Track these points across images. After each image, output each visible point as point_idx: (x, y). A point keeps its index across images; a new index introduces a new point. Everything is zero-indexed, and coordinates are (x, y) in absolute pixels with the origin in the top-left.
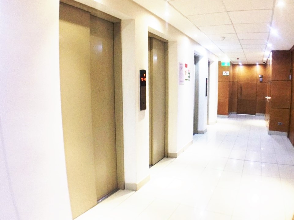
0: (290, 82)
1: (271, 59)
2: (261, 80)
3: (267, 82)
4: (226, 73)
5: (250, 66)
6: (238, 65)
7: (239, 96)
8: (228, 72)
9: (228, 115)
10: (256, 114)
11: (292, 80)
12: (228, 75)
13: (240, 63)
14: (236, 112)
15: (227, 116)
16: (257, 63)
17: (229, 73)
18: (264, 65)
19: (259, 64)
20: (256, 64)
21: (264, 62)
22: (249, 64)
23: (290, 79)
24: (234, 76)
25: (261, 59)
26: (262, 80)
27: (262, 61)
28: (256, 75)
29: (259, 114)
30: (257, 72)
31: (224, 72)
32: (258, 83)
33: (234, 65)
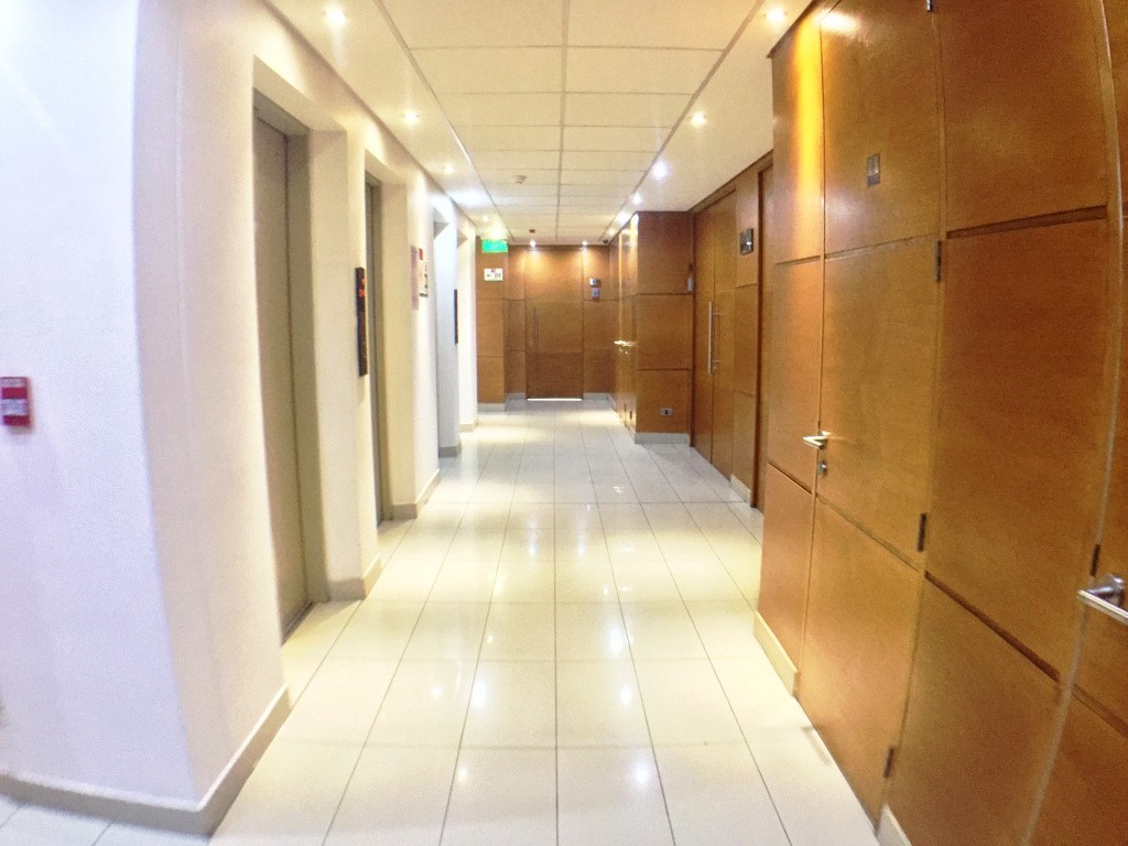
0: (690, 298)
1: (633, 233)
2: (595, 293)
3: (617, 300)
4: (493, 275)
5: (560, 250)
6: (527, 247)
7: (531, 343)
8: (499, 271)
9: (503, 402)
10: (586, 395)
11: (694, 293)
12: (501, 279)
13: (533, 244)
14: (522, 395)
15: (502, 406)
16: (585, 243)
17: (503, 272)
18: (606, 248)
19: (591, 247)
20: (581, 246)
21: (606, 242)
22: (559, 246)
23: (690, 288)
24: (512, 278)
25: (599, 233)
26: (598, 294)
27: (602, 237)
28: (580, 277)
29: (594, 394)
30: (582, 268)
31: (487, 271)
32: (585, 303)
33: (516, 248)
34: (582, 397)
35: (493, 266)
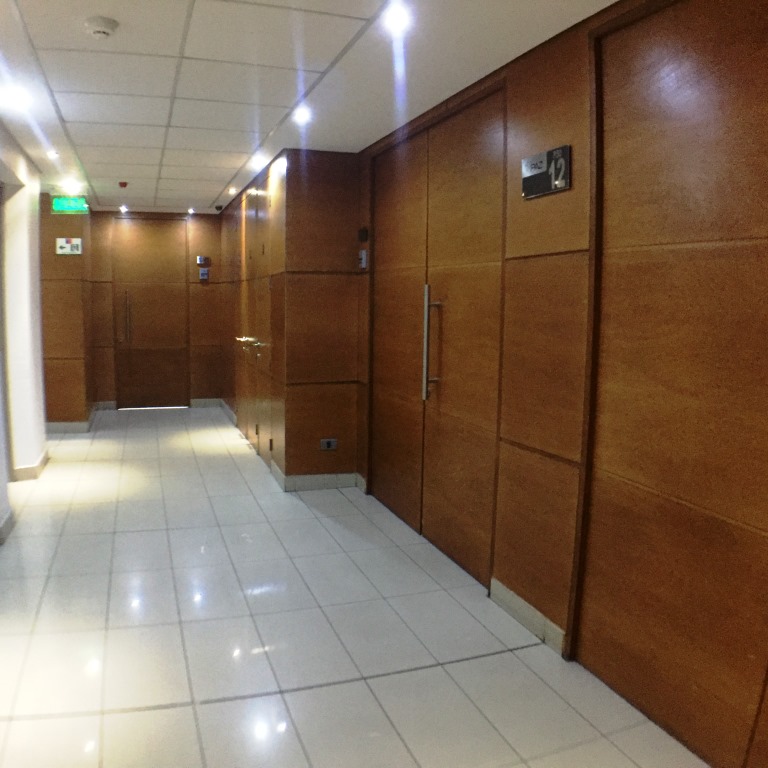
0: (363, 277)
2: (203, 275)
3: (239, 282)
4: (64, 246)
5: (158, 219)
6: (116, 214)
7: (122, 338)
8: (77, 241)
9: (86, 420)
10: (193, 401)
11: (372, 271)
12: (79, 252)
13: (123, 209)
14: (113, 403)
15: (84, 425)
16: (191, 211)
17: (83, 243)
18: (218, 217)
19: (195, 215)
20: (185, 214)
22: (158, 214)
24: (95, 254)
26: (208, 274)
27: (215, 202)
28: (183, 253)
29: (202, 401)
30: (187, 242)
31: (61, 242)
32: (192, 287)
33: (99, 214)
34: (188, 404)
35: (69, 236)
